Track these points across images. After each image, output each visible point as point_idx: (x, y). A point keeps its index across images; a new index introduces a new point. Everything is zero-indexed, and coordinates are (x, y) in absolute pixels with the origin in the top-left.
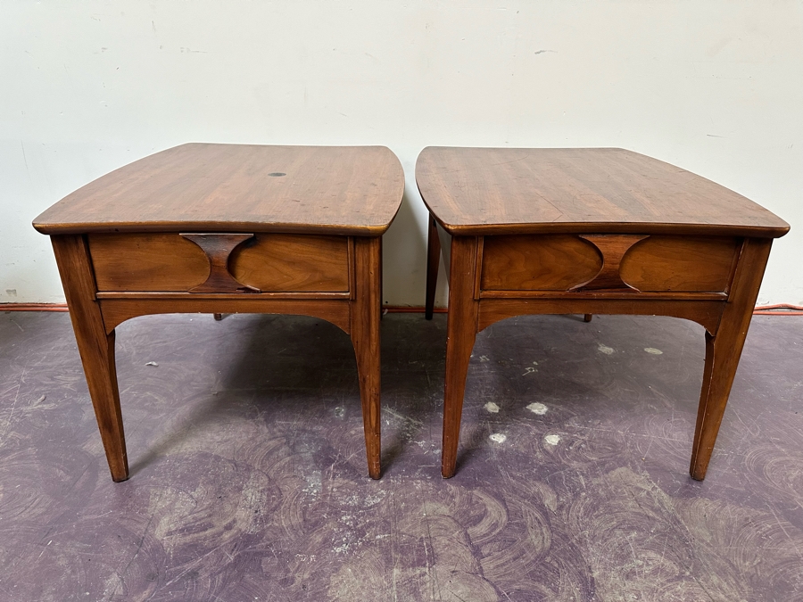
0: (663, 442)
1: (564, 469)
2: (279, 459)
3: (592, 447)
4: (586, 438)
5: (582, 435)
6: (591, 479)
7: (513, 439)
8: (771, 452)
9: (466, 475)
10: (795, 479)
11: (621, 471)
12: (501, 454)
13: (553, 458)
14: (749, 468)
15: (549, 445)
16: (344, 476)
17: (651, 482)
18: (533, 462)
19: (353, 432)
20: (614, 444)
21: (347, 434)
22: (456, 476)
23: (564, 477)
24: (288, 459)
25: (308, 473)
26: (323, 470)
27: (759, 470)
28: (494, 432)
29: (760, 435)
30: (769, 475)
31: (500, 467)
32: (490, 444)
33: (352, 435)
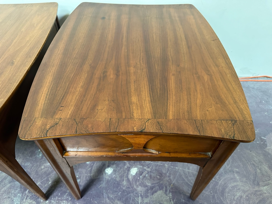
0: (184, 172)
1: (133, 192)
2: (5, 185)
3: (151, 176)
4: (149, 170)
5: (148, 167)
6: (144, 199)
7: (116, 171)
8: (232, 179)
9: (87, 197)
10: (237, 198)
11: (160, 192)
12: (108, 182)
13: (130, 184)
14: (219, 191)
15: (132, 175)
16: (31, 198)
17: (171, 201)
18: (120, 188)
19: (43, 167)
20: (161, 174)
21: (40, 169)
22: (83, 198)
23: (132, 198)
24: (9, 185)
25: (15, 196)
26: (23, 193)
27: (223, 192)
28: (108, 167)
29: (230, 167)
30: (226, 195)
31: (104, 191)
32: (104, 174)
33: (42, 169)
